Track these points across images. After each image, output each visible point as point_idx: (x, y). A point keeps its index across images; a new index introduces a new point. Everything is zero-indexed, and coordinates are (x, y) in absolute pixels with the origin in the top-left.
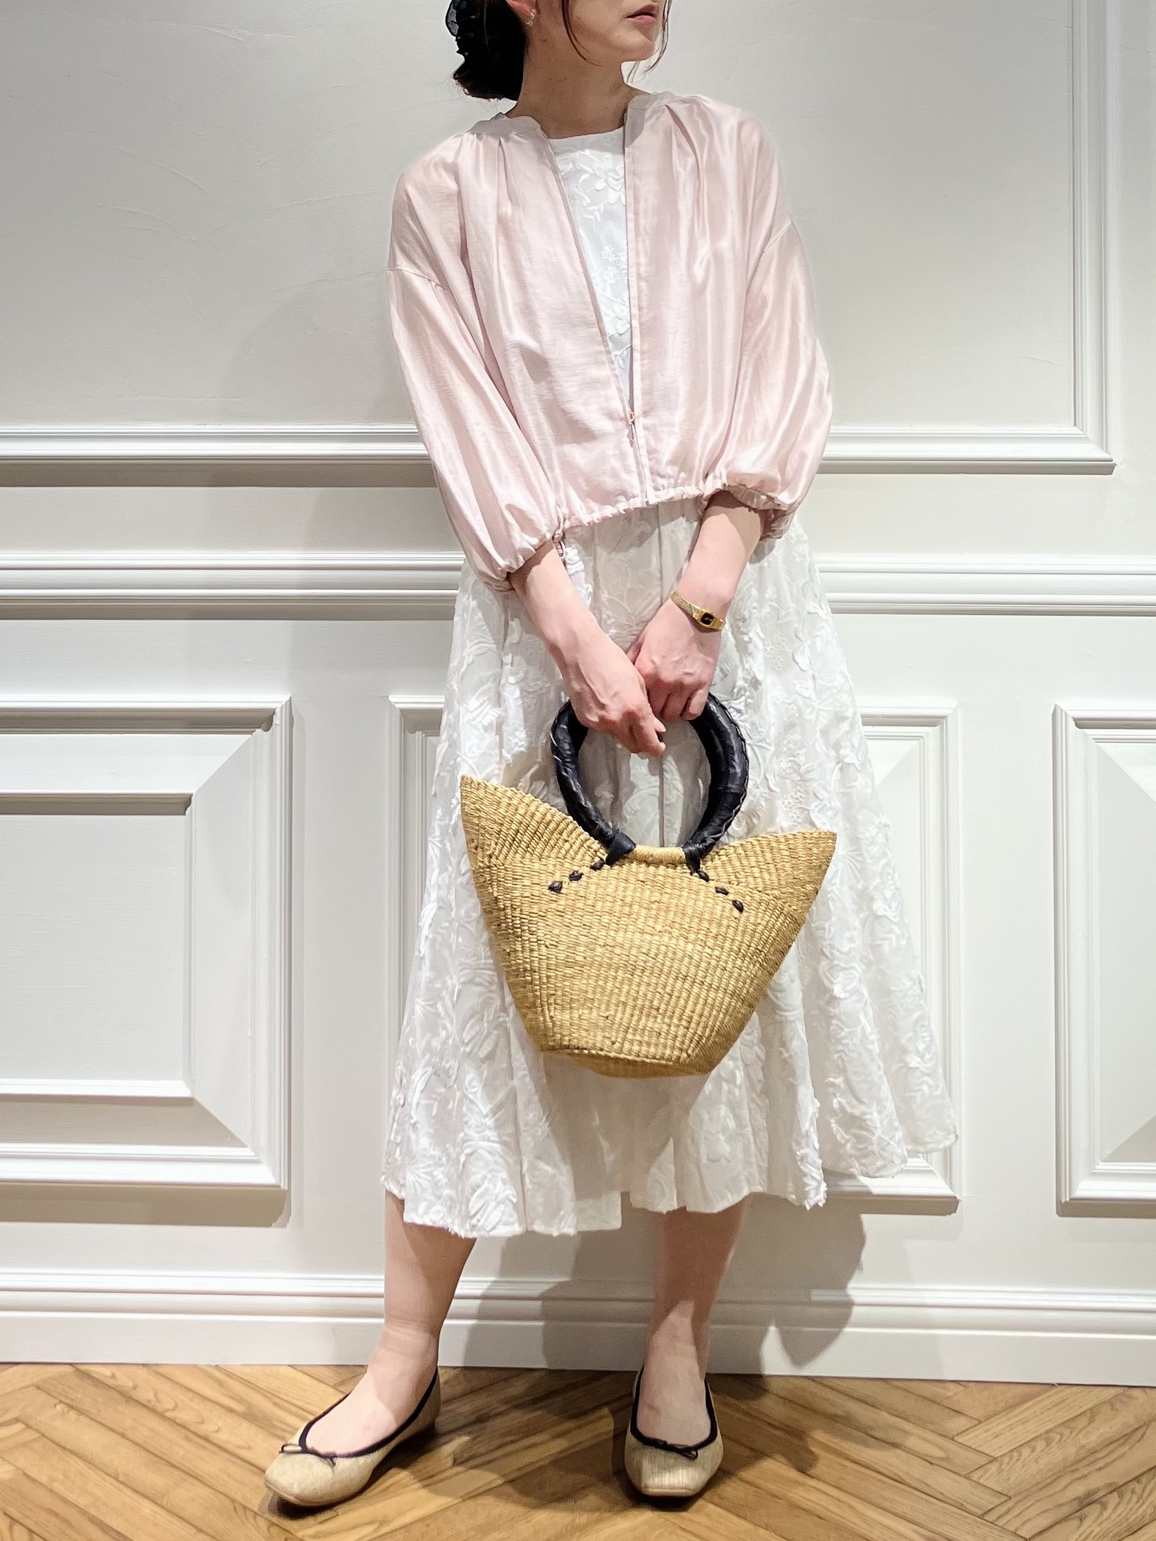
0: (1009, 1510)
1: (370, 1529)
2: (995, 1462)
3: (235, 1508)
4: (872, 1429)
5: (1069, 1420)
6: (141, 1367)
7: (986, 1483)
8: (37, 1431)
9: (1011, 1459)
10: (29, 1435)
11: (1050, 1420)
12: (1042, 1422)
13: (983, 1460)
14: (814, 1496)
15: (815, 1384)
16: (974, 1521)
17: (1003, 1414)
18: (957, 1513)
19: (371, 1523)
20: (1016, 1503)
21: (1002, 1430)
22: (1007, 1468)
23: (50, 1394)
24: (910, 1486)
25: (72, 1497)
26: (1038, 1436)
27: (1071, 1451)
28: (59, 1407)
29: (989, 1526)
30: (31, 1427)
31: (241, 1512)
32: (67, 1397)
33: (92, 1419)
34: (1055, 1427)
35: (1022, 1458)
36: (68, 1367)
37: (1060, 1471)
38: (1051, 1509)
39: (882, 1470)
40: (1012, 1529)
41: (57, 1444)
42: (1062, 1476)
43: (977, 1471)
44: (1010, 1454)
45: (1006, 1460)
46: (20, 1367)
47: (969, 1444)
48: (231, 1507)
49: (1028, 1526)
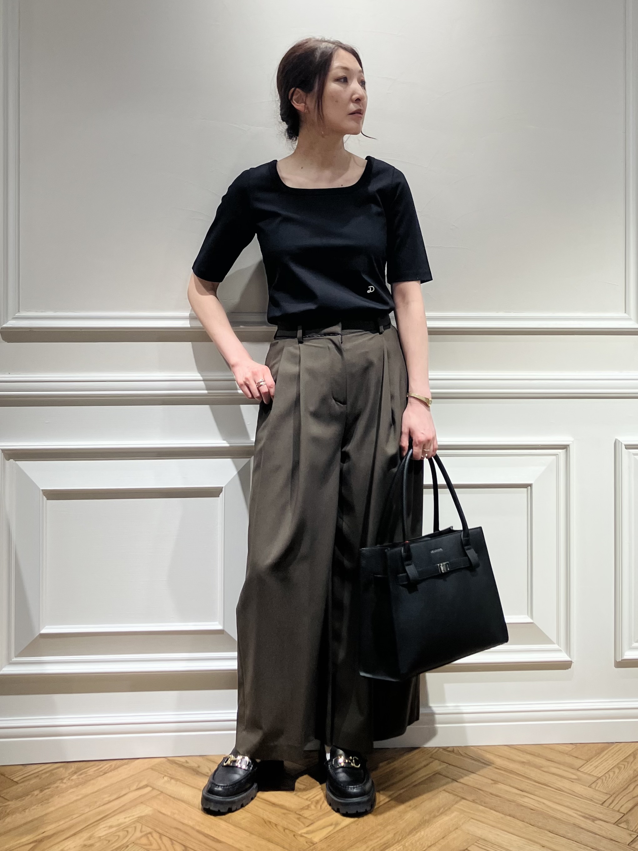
0: (613, 801)
1: (330, 828)
2: (599, 779)
3: (265, 823)
4: (542, 767)
5: (625, 758)
6: (199, 757)
7: (599, 789)
8: (158, 790)
9: (606, 778)
10: (155, 793)
11: (617, 759)
12: (614, 760)
13: (595, 779)
14: (526, 800)
15: (510, 748)
16: (599, 807)
17: (596, 757)
18: (589, 803)
19: (331, 825)
20: (616, 797)
21: (599, 764)
22: (606, 782)
23: (159, 773)
24: (566, 792)
25: (186, 821)
26: (614, 767)
27: (631, 772)
28: (166, 778)
29: (606, 809)
30: (155, 789)
31: (268, 823)
32: (168, 774)
33: (183, 783)
34: (621, 762)
35: (611, 777)
36: (164, 759)
37: (629, 782)
38: (631, 800)
39: (551, 786)
40: (617, 808)
41: (170, 796)
42: (631, 784)
43: (593, 784)
44: (605, 775)
45: (604, 778)
46: (140, 759)
47: (585, 772)
48: (264, 823)
49: (623, 807)
